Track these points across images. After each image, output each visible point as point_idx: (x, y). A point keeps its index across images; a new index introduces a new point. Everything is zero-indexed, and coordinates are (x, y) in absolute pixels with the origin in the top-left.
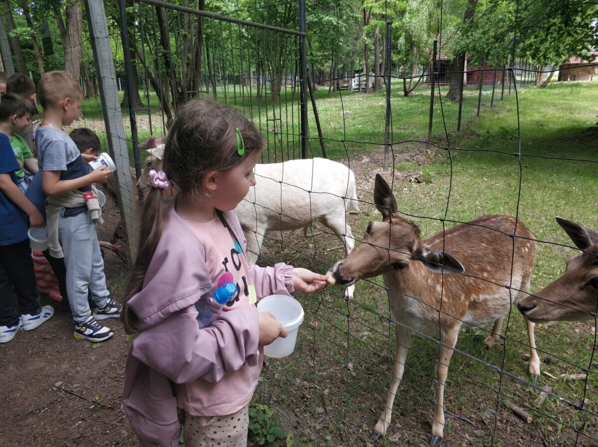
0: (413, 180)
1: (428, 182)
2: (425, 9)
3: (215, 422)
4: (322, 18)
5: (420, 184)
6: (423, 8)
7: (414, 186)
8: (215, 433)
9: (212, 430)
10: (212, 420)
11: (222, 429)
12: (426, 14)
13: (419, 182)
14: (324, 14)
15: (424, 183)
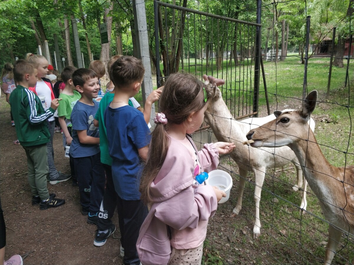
0: (324, 121)
1: (335, 122)
2: (319, 8)
3: (189, 253)
4: (250, 16)
5: (329, 124)
6: (317, 7)
7: (326, 125)
8: (189, 258)
9: (187, 257)
10: (188, 252)
11: (192, 256)
12: (320, 11)
13: (328, 122)
14: (250, 14)
15: (332, 123)
